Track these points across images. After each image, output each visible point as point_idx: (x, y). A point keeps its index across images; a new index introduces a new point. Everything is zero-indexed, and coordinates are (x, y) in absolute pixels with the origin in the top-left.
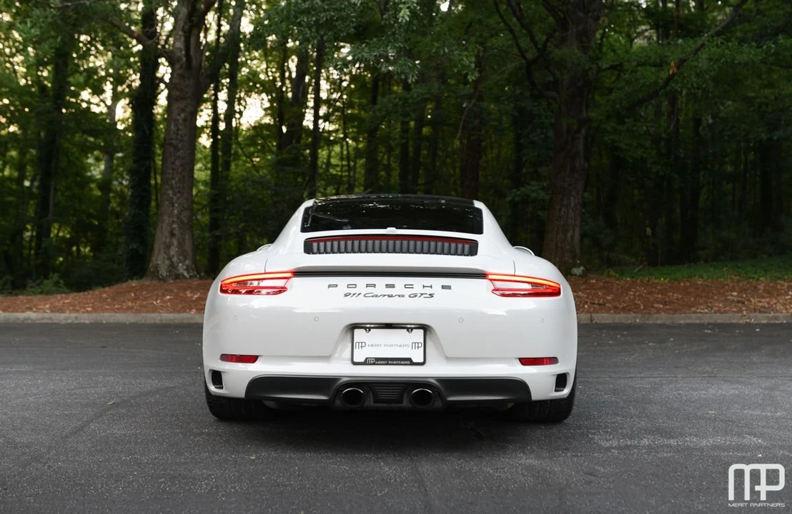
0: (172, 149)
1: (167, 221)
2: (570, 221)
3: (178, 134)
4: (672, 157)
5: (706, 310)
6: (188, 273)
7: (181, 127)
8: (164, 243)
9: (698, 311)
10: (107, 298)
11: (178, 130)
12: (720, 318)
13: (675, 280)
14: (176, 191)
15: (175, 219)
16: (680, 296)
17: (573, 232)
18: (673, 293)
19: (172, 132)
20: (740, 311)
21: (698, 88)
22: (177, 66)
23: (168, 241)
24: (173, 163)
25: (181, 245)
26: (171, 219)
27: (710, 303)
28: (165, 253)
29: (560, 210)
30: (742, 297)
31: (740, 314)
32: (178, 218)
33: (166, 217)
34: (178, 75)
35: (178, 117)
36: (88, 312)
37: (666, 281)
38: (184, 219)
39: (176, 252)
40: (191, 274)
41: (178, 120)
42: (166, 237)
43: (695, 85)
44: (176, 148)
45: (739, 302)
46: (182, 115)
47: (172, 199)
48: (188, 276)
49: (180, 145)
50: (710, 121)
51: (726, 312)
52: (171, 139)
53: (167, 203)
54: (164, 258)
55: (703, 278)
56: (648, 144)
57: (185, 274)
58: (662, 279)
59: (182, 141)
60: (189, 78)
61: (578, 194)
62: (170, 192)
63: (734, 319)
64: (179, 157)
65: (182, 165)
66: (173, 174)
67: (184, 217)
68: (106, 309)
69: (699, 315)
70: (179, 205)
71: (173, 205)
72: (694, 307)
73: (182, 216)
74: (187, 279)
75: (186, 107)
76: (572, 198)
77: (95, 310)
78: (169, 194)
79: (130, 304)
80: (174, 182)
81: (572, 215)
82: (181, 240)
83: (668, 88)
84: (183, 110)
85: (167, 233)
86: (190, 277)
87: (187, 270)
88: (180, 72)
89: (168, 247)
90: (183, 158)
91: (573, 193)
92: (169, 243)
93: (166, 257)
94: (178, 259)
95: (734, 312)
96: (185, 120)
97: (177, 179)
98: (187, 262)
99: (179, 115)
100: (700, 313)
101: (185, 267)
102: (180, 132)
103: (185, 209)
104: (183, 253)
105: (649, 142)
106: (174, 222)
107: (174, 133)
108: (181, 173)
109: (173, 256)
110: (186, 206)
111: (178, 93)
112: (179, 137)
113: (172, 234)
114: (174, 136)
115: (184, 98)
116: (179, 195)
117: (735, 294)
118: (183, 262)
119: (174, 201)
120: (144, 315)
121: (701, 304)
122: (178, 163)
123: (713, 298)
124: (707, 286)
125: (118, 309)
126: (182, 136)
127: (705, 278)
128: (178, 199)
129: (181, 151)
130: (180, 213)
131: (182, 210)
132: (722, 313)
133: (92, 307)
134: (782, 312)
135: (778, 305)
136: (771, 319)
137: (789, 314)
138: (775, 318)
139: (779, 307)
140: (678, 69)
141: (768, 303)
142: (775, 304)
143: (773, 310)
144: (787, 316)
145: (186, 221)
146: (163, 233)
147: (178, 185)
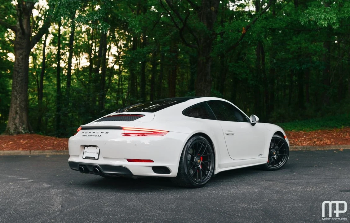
0: (16, 73)
1: (14, 107)
6: (24, 131)
7: (20, 62)
14: (18, 92)
19: (16, 65)
22: (18, 33)
23: (14, 116)
24: (17, 79)
25: (21, 118)
28: (13, 122)
32: (19, 105)
33: (13, 105)
34: (18, 38)
35: (19, 58)
38: (22, 106)
39: (18, 121)
40: (26, 132)
46: (21, 56)
47: (16, 96)
48: (24, 133)
49: (20, 71)
52: (16, 68)
53: (14, 98)
57: (23, 131)
59: (21, 69)
60: (24, 39)
61: (208, 92)
62: (15, 93)
65: (21, 80)
66: (17, 84)
67: (23, 104)
70: (20, 99)
71: (17, 99)
73: (21, 104)
74: (24, 134)
75: (22, 52)
82: (21, 116)
83: (243, 40)
84: (21, 54)
85: (14, 112)
86: (25, 133)
87: (23, 130)
88: (20, 36)
89: (14, 119)
90: (22, 77)
93: (13, 124)
94: (19, 125)
96: (22, 59)
97: (18, 87)
98: (24, 126)
101: (23, 128)
102: (20, 65)
103: (23, 101)
104: (22, 122)
106: (17, 107)
108: (20, 84)
109: (17, 123)
110: (23, 99)
111: (18, 46)
112: (19, 67)
113: (17, 113)
115: (21, 49)
116: (20, 94)
118: (22, 126)
122: (19, 79)
128: (19, 96)
129: (21, 73)
131: (21, 101)
134: (299, 146)
135: (298, 142)
136: (294, 148)
137: (303, 146)
138: (296, 148)
139: (298, 143)
140: (246, 31)
141: (294, 141)
142: (297, 141)
143: (295, 144)
144: (302, 147)
145: (24, 107)
146: (12, 112)
147: (19, 89)
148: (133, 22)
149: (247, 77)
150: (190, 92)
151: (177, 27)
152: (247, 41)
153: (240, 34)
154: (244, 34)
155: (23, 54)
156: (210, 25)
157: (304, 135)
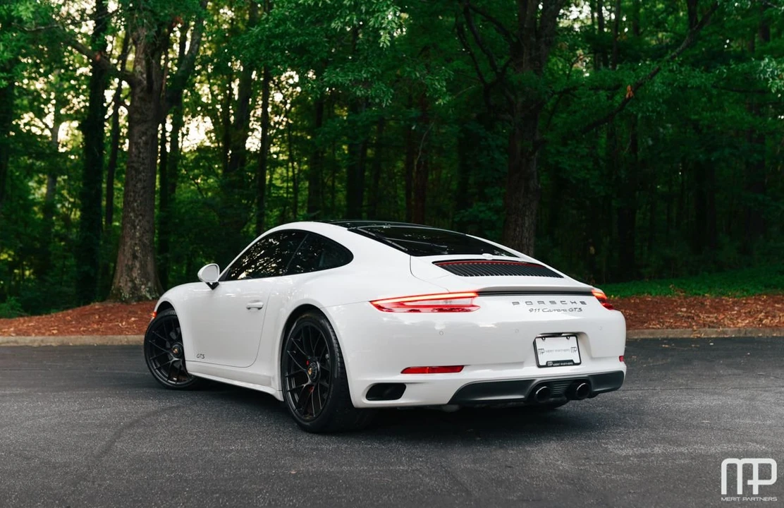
0: (133, 172)
1: (129, 243)
2: (524, 241)
3: (139, 157)
4: (614, 177)
5: (658, 326)
6: (151, 295)
7: (142, 150)
8: (126, 265)
9: (651, 326)
10: (71, 321)
11: (140, 153)
12: (671, 334)
13: (625, 297)
14: (138, 213)
15: (137, 242)
16: (632, 313)
18: (626, 310)
19: (133, 155)
20: (690, 326)
21: (653, 112)
22: (138, 89)
23: (130, 263)
24: (135, 186)
25: (143, 267)
26: (133, 242)
27: (662, 318)
28: (128, 276)
29: (515, 230)
30: (691, 313)
31: (690, 329)
32: (140, 240)
33: (128, 239)
34: (139, 98)
35: (140, 141)
36: (53, 334)
37: (616, 298)
38: (146, 241)
39: (138, 275)
40: (154, 296)
41: (139, 143)
42: (128, 260)
43: (650, 109)
44: (137, 171)
45: (688, 317)
46: (144, 138)
47: (135, 222)
48: (151, 298)
49: (141, 168)
50: (650, 142)
51: (677, 327)
52: (133, 162)
53: (129, 225)
54: (126, 281)
55: (651, 295)
56: (590, 165)
57: (148, 296)
58: (612, 296)
59: (143, 164)
60: (150, 102)
61: (532, 214)
62: (132, 214)
63: (684, 334)
64: (140, 180)
65: (144, 188)
66: (135, 196)
67: (146, 239)
68: (72, 331)
69: (653, 330)
70: (141, 227)
71: (135, 228)
72: (647, 322)
73: (144, 239)
74: (150, 301)
75: (147, 130)
76: (526, 218)
77: (60, 333)
78: (131, 217)
79: (95, 326)
80: (135, 204)
81: (527, 235)
82: (143, 262)
83: (624, 111)
84: (144, 134)
85: (129, 255)
86: (153, 298)
87: (148, 292)
88: (142, 95)
89: (131, 269)
90: (145, 181)
91: (527, 214)
92: (132, 264)
93: (128, 279)
94: (141, 281)
95: (686, 327)
96: (146, 143)
97: (139, 201)
98: (149, 284)
99: (140, 138)
100: (653, 328)
101: (147, 289)
102: (141, 155)
103: (148, 232)
104: (144, 275)
105: (592, 163)
106: (136, 244)
107: (136, 156)
108: (142, 196)
109: (136, 278)
110: (147, 228)
111: (138, 116)
112: (141, 160)
113: (135, 257)
114: (135, 159)
115: (145, 122)
116: (141, 217)
117: (684, 310)
118: (146, 285)
119: (136, 224)
120: (111, 336)
121: (653, 320)
122: (139, 185)
123: (663, 314)
124: (657, 302)
125: (84, 331)
126: (143, 159)
127: (654, 294)
128: (140, 221)
129: (143, 174)
130: (142, 236)
131: (144, 233)
132: (673, 328)
133: (57, 330)
134: (730, 327)
135: (726, 320)
136: (720, 333)
137: (737, 329)
138: (724, 333)
139: (727, 322)
140: (633, 92)
141: (716, 318)
142: (723, 319)
143: (721, 325)
144: (735, 331)
145: (148, 244)
146: (125, 256)
147: (140, 208)
151: (482, 80)
154: (630, 99)
155: (149, 133)
157: (734, 306)
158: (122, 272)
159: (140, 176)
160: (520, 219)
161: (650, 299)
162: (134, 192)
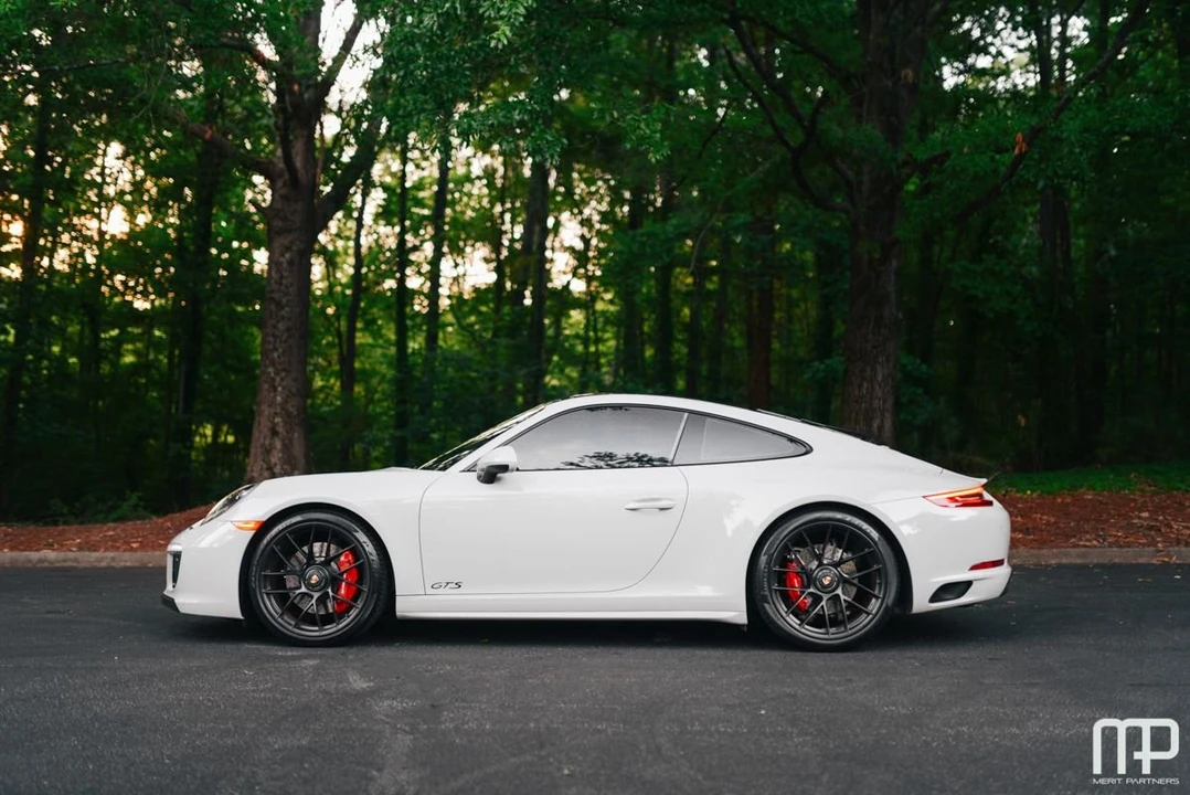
0: (273, 307)
1: (266, 413)
2: (876, 403)
3: (281, 284)
4: (1056, 308)
5: (1095, 543)
7: (285, 274)
8: (263, 445)
9: (1081, 543)
10: (169, 528)
11: (282, 277)
12: (1117, 556)
13: (1049, 493)
14: (279, 367)
15: (278, 411)
16: (1053, 520)
17: (882, 421)
18: (1043, 514)
19: (272, 282)
20: (1153, 543)
22: (280, 184)
23: (267, 442)
24: (275, 327)
25: (286, 448)
26: (272, 411)
27: (1103, 529)
28: (264, 460)
29: (860, 386)
30: (1156, 520)
31: (1152, 549)
32: (282, 408)
33: (264, 407)
34: (282, 199)
35: (281, 259)
36: (132, 549)
37: (1034, 495)
38: (291, 409)
39: (279, 459)
41: (281, 263)
42: (265, 438)
44: (280, 306)
45: (1151, 528)
46: (288, 255)
47: (274, 380)
49: (284, 301)
51: (1128, 545)
52: (272, 292)
53: (266, 386)
54: (261, 469)
55: (1094, 490)
56: (1018, 290)
58: (1029, 492)
59: (287, 294)
60: (296, 201)
61: (887, 360)
62: (271, 370)
64: (283, 318)
65: (288, 329)
66: (275, 342)
67: (292, 406)
69: (1083, 550)
70: (284, 388)
71: (275, 389)
72: (1075, 537)
73: (288, 406)
75: (292, 243)
76: (878, 367)
77: (143, 547)
78: (270, 373)
80: (275, 355)
81: (880, 395)
82: (286, 442)
83: (1015, 179)
84: (288, 249)
85: (266, 431)
88: (283, 191)
89: (268, 451)
90: (289, 319)
91: (880, 360)
92: (270, 444)
93: (265, 466)
94: (282, 469)
95: (1144, 545)
96: (291, 263)
97: (281, 350)
99: (283, 255)
100: (1085, 546)
102: (284, 281)
103: (294, 395)
106: (276, 414)
107: (276, 282)
108: (285, 342)
109: (276, 464)
110: (294, 390)
112: (283, 288)
113: (274, 433)
115: (289, 231)
116: (283, 374)
117: (1146, 515)
119: (277, 384)
121: (1087, 533)
122: (281, 326)
123: (1107, 521)
124: (1101, 503)
126: (287, 287)
127: (1099, 489)
128: (282, 379)
129: (287, 309)
130: (285, 401)
131: (287, 396)
132: (1121, 547)
133: (140, 542)
140: (1028, 144)
145: (295, 413)
146: (260, 432)
147: (282, 359)
148: (642, 125)
149: (1014, 307)
150: (822, 362)
151: (785, 143)
152: (1033, 180)
153: (1007, 158)
154: (1021, 156)
155: (294, 248)
156: (894, 134)
158: (256, 455)
159: (283, 313)
160: (868, 369)
161: (1089, 497)
162: (273, 335)
